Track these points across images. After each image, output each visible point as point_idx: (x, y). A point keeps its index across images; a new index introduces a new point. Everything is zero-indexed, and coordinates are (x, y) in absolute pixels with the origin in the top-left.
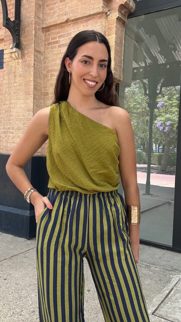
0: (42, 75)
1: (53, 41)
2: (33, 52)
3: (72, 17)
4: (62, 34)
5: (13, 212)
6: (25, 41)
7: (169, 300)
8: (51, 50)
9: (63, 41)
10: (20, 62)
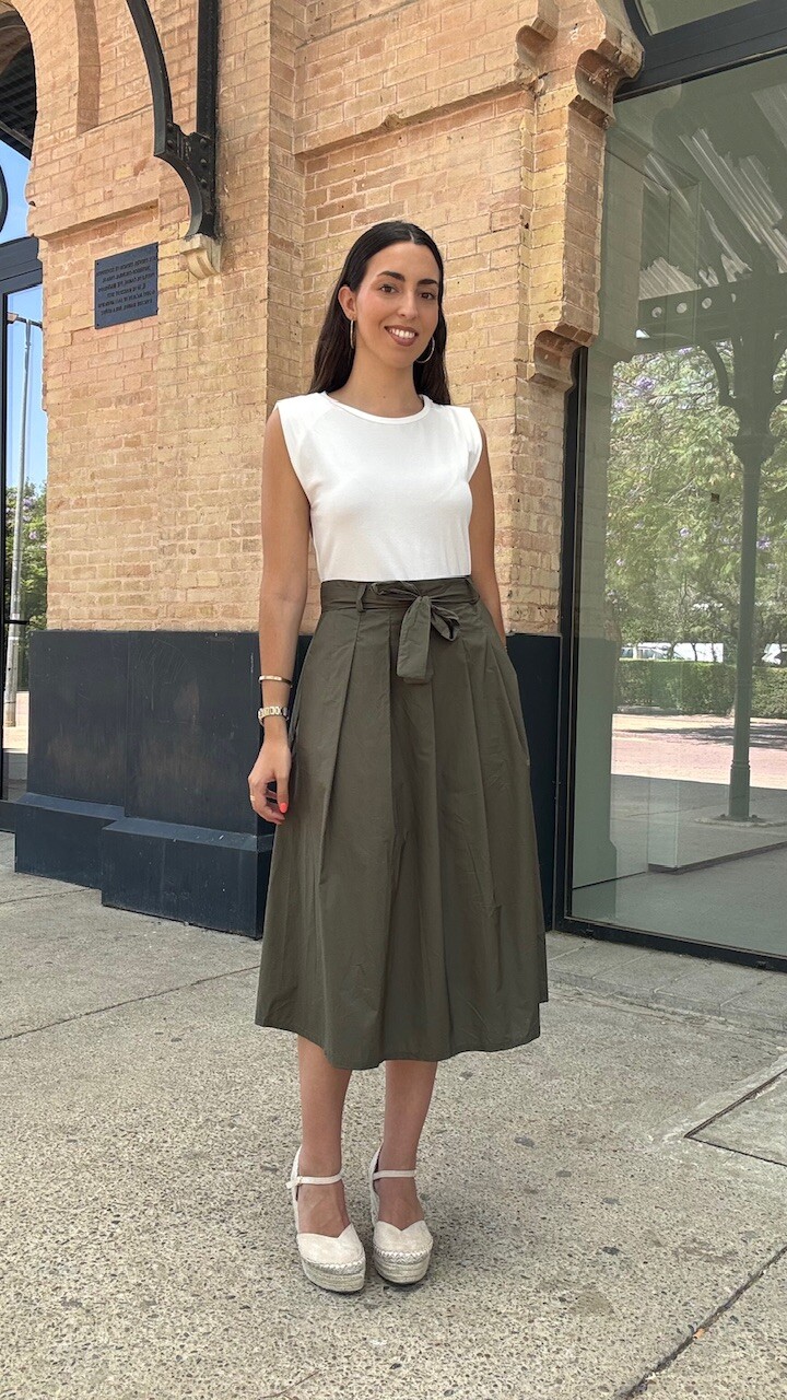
0: (299, 330)
1: (336, 200)
2: (264, 248)
3: (406, 107)
4: (372, 173)
5: (198, 840)
6: (234, 206)
7: (755, 1105)
8: (331, 235)
9: (374, 198)
10: (218, 285)
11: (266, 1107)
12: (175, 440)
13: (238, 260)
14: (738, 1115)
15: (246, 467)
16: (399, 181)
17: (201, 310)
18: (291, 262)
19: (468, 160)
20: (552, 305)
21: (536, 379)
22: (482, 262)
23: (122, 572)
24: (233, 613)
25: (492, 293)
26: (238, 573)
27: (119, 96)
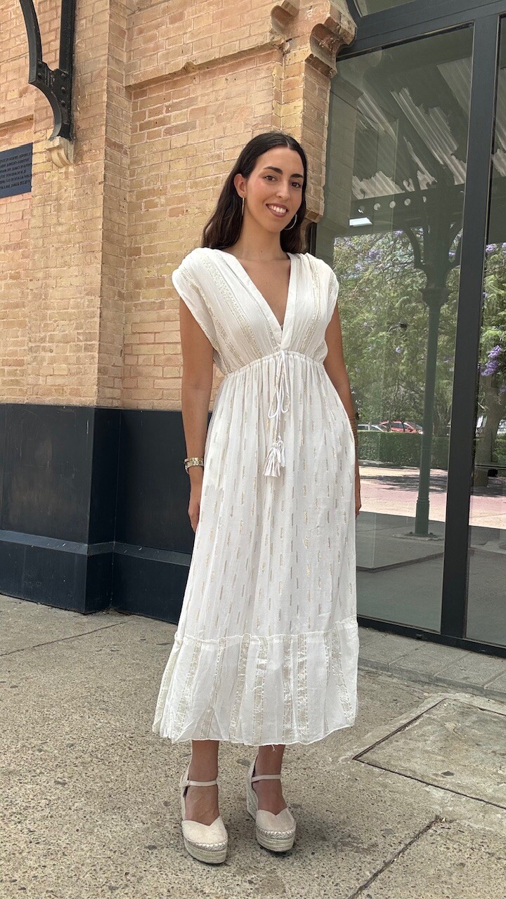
0: (125, 205)
1: (152, 119)
2: (102, 148)
3: (198, 57)
4: (176, 101)
5: (48, 546)
6: (83, 119)
7: (403, 735)
8: (148, 141)
9: (176, 118)
10: (71, 172)
11: (68, 737)
12: (40, 275)
13: (85, 155)
14: (391, 743)
15: (87, 294)
16: (193, 107)
17: (60, 189)
18: (121, 159)
19: (238, 95)
23: (5, 363)
24: (77, 393)
26: (81, 366)
27: (12, 43)
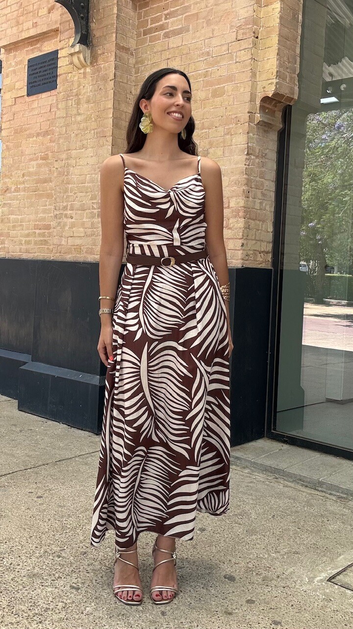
0: (131, 97)
1: (154, 25)
2: (113, 51)
4: (173, 9)
5: (68, 377)
6: (98, 29)
8: (150, 44)
9: (173, 24)
10: (88, 72)
11: (81, 545)
12: (64, 156)
13: (99, 58)
16: (188, 14)
17: (79, 86)
18: (128, 59)
20: (270, 81)
21: (261, 123)
22: (231, 58)
23: (36, 227)
24: (91, 252)
25: (236, 75)
26: (94, 230)
